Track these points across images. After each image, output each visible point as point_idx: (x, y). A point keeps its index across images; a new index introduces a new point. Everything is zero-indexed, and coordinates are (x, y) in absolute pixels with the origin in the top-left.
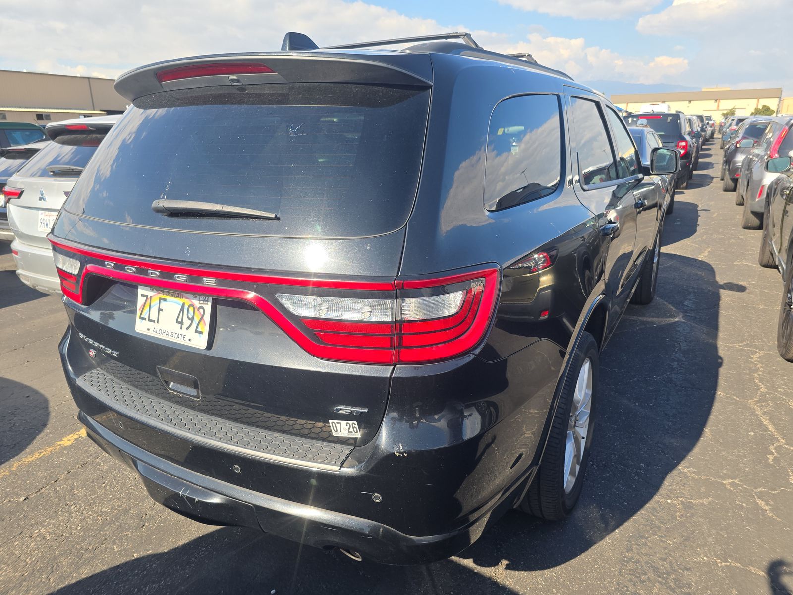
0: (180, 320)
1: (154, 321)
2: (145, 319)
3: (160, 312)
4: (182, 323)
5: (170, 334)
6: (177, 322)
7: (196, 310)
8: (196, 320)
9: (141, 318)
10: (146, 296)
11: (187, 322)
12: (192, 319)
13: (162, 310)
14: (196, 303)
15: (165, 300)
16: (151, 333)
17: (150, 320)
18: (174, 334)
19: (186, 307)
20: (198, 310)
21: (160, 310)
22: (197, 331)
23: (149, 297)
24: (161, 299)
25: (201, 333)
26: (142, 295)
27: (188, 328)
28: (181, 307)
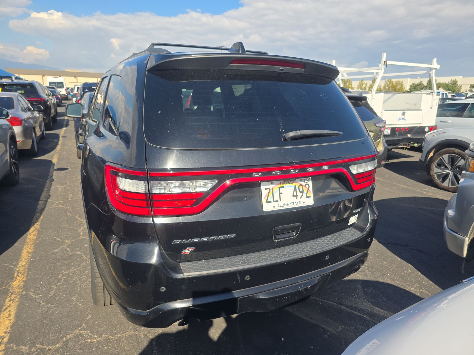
0: (295, 194)
1: (277, 201)
2: (271, 202)
3: (281, 195)
4: (297, 196)
5: (290, 204)
6: (294, 196)
7: (304, 187)
8: (305, 192)
9: (267, 202)
10: (269, 189)
11: (299, 194)
12: (303, 192)
13: (282, 193)
14: (303, 183)
15: (283, 187)
16: (277, 208)
17: (274, 201)
18: (293, 203)
19: (297, 187)
20: (305, 186)
21: (280, 193)
22: (307, 197)
23: (271, 188)
24: (279, 188)
25: (310, 197)
26: (266, 189)
27: (301, 198)
28: (293, 188)
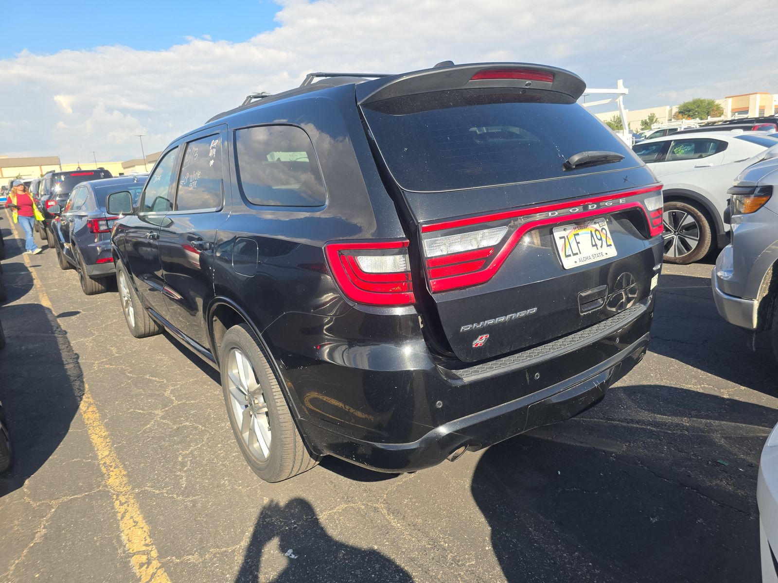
0: (594, 244)
1: (577, 254)
2: (570, 256)
3: (579, 245)
4: (596, 245)
5: (592, 257)
6: (593, 246)
7: (601, 232)
8: (604, 238)
9: (567, 256)
10: (563, 237)
11: (599, 243)
12: (601, 239)
13: (579, 243)
14: (597, 226)
15: (578, 234)
16: (579, 264)
17: (574, 255)
18: (594, 256)
19: (594, 233)
20: (602, 231)
21: (578, 243)
22: (608, 246)
23: (566, 237)
24: (575, 235)
25: (611, 245)
26: (561, 238)
27: (601, 247)
28: (590, 235)
